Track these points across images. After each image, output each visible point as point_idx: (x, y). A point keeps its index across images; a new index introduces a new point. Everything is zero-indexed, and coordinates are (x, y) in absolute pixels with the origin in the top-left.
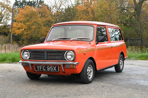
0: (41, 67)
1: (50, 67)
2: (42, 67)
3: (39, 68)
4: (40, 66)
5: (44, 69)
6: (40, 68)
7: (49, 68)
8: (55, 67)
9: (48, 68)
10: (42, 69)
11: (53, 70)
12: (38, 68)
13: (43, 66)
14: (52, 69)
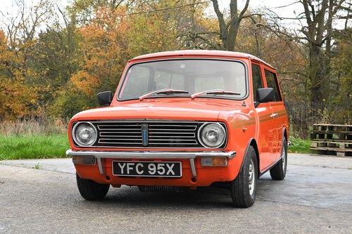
0: (130, 166)
1: (156, 164)
2: (134, 167)
3: (125, 169)
4: (128, 164)
5: (140, 171)
6: (128, 169)
7: (154, 169)
8: (170, 165)
9: (152, 167)
10: (133, 172)
11: (166, 172)
12: (122, 168)
13: (136, 164)
14: (161, 171)
